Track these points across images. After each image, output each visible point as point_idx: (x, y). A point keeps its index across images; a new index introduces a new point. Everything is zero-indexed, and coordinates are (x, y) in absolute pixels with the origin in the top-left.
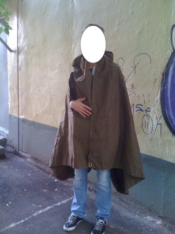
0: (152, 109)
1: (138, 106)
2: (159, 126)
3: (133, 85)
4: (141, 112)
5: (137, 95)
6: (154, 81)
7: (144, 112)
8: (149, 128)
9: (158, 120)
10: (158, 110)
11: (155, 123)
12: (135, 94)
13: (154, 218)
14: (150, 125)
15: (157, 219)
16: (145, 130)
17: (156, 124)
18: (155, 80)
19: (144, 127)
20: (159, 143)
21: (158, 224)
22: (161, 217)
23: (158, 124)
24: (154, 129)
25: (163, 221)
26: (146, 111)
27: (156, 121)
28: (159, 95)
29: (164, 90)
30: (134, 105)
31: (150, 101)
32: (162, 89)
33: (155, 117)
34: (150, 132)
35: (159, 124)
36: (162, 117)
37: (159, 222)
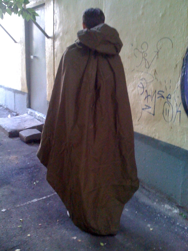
0: (172, 96)
1: (159, 93)
2: (179, 113)
3: (155, 71)
4: (162, 98)
5: (159, 81)
6: (175, 66)
7: (166, 98)
8: (169, 115)
9: (178, 107)
10: (178, 97)
11: (175, 110)
12: (157, 80)
13: (172, 207)
14: (170, 113)
15: (174, 208)
16: (166, 117)
17: (176, 112)
19: (165, 114)
20: (178, 130)
21: (175, 213)
22: (178, 207)
24: (174, 117)
25: (180, 210)
26: (167, 98)
27: (176, 108)
28: (180, 81)
29: (184, 76)
30: (156, 91)
31: (171, 88)
32: (182, 75)
33: (175, 105)
34: (170, 120)
35: (179, 111)
36: (182, 105)
37: (176, 211)
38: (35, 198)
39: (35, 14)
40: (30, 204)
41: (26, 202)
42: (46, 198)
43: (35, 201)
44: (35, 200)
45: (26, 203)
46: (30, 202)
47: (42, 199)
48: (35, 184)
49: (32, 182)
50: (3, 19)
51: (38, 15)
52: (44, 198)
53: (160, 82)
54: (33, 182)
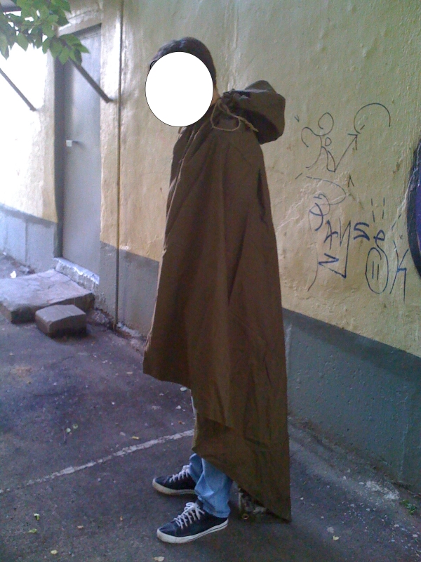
0: (388, 235)
1: (358, 227)
2: (402, 273)
3: (350, 178)
4: (365, 239)
5: (358, 200)
6: (395, 168)
7: (372, 240)
8: (380, 277)
9: (400, 262)
10: (401, 237)
11: (394, 266)
12: (354, 199)
13: (383, 486)
14: (383, 272)
15: (389, 488)
16: (373, 282)
17: (395, 269)
18: (398, 166)
19: (370, 275)
20: (400, 312)
21: (389, 500)
22: (398, 486)
23: (399, 270)
24: (391, 281)
25: (401, 495)
26: (376, 238)
27: (396, 263)
28: (405, 201)
29: (415, 189)
30: (350, 223)
31: (385, 217)
32: (411, 189)
33: (394, 254)
34: (381, 289)
35: (401, 269)
36: (409, 255)
37: (392, 496)
38: (69, 466)
39: (79, 48)
40: (57, 477)
41: (49, 474)
42: (94, 465)
43: (69, 472)
44: (70, 470)
45: (47, 477)
46: (58, 475)
47: (86, 468)
48: (68, 433)
49: (63, 428)
50: (8, 59)
51: (86, 51)
52: (91, 464)
53: (360, 203)
54: (65, 429)
